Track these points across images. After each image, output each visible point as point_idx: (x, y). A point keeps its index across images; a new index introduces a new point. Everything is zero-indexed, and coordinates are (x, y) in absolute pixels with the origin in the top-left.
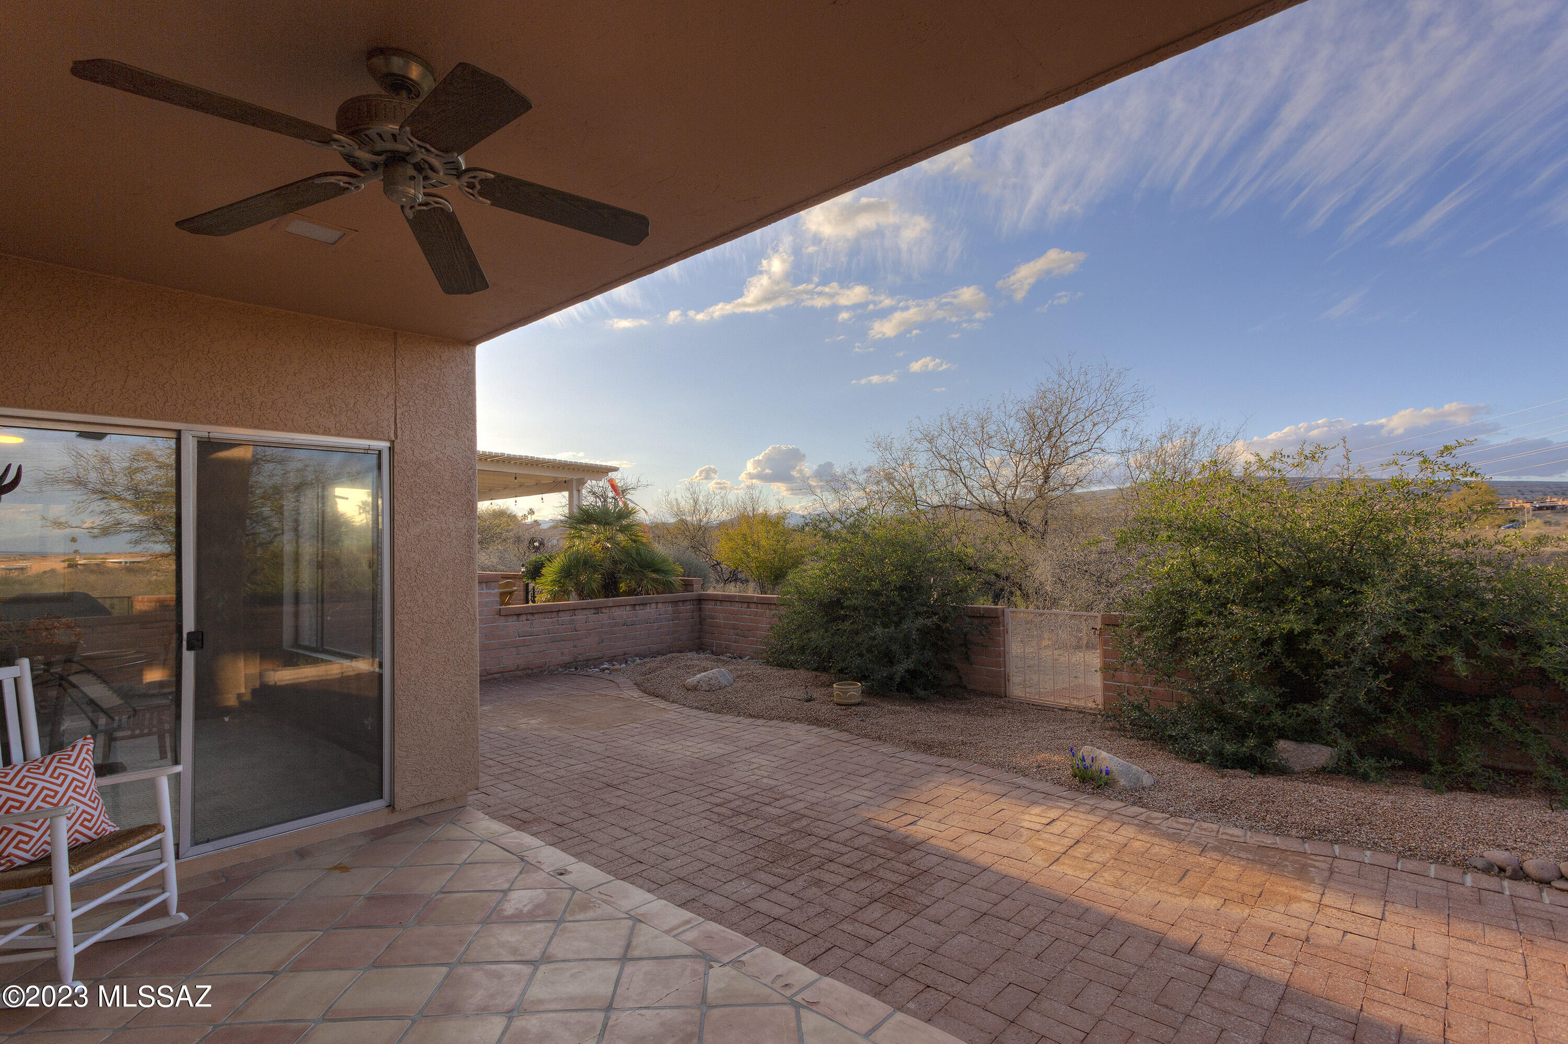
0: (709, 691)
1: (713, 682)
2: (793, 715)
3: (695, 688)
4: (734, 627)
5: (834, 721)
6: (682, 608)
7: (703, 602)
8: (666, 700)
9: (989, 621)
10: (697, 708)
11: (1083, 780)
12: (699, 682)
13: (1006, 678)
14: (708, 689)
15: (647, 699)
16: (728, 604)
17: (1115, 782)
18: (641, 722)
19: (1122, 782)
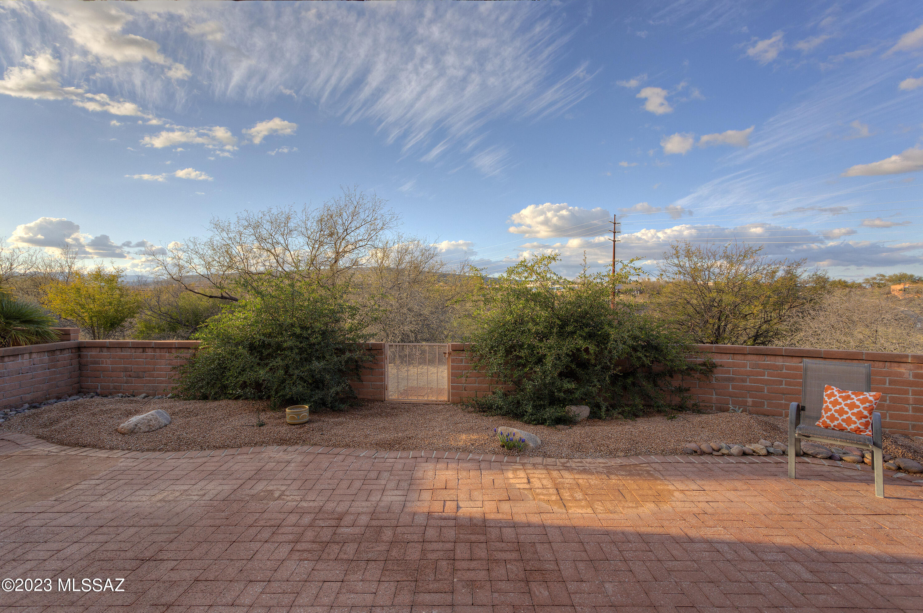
0: (148, 432)
1: (153, 422)
2: (257, 439)
3: (132, 432)
4: (125, 370)
5: (299, 438)
6: (59, 356)
7: (82, 350)
8: (100, 448)
9: (375, 352)
10: (148, 450)
11: (510, 449)
12: (136, 425)
13: (384, 388)
14: (147, 430)
15: (72, 452)
16: (118, 350)
17: (526, 445)
18: (96, 477)
19: (531, 445)
